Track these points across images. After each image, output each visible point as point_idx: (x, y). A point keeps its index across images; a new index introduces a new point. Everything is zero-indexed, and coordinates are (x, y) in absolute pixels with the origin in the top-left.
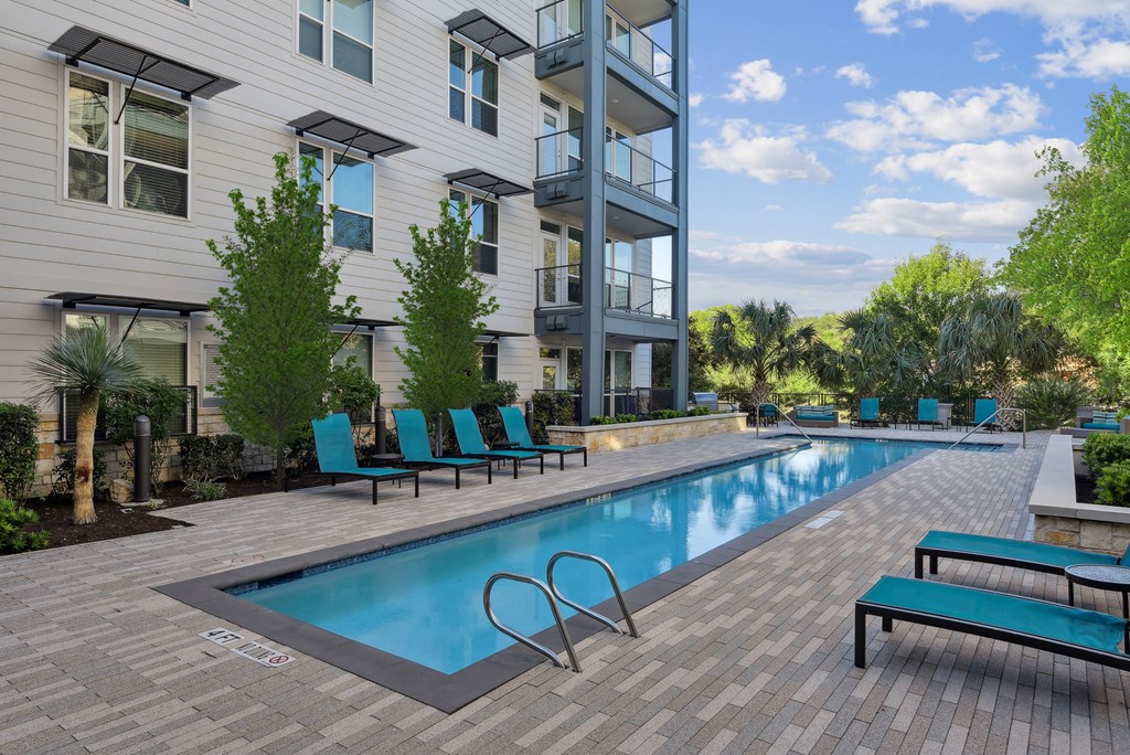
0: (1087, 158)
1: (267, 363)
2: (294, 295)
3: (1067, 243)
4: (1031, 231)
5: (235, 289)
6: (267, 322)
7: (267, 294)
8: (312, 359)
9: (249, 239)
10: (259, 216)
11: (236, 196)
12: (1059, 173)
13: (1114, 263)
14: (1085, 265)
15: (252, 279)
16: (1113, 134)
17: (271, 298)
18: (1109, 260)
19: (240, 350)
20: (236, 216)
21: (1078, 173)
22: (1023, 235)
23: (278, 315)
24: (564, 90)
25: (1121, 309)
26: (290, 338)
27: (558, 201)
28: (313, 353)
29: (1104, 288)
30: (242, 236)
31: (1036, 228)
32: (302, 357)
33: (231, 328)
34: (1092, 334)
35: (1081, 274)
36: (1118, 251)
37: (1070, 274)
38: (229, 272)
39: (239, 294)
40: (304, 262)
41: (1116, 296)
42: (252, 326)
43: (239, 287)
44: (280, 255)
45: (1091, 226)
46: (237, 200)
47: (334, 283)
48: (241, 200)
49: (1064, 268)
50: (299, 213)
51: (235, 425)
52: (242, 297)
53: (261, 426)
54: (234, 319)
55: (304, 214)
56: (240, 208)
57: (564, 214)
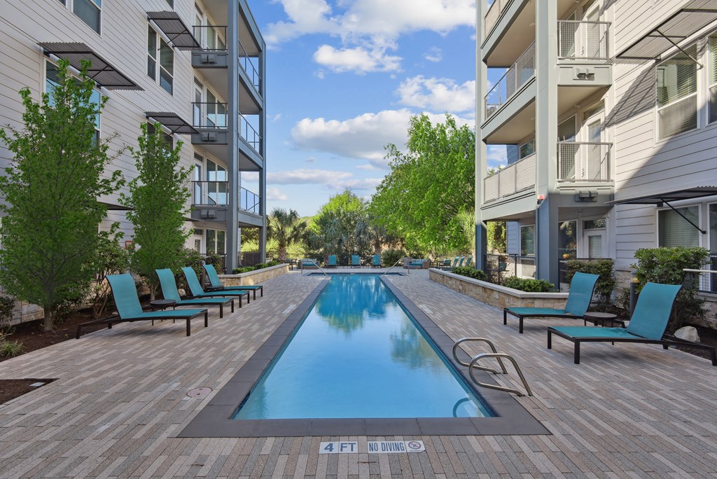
0: (409, 149)
1: (41, 231)
2: (68, 171)
3: (399, 192)
4: (382, 187)
5: (19, 168)
6: (44, 196)
7: (46, 172)
8: (80, 226)
9: (34, 126)
10: (43, 108)
11: (26, 93)
12: (395, 157)
13: (422, 203)
14: (408, 203)
15: (34, 159)
16: (421, 137)
17: (49, 175)
18: (419, 201)
19: (19, 220)
20: (24, 109)
21: (405, 157)
22: (378, 189)
23: (54, 187)
24: (205, 78)
25: (425, 226)
26: (62, 209)
27: (209, 143)
28: (82, 221)
29: (417, 215)
30: (28, 125)
31: (385, 185)
32: (72, 225)
33: (13, 202)
34: (411, 239)
35: (406, 209)
36: (423, 197)
37: (401, 209)
38: (15, 154)
39: (22, 172)
40: (78, 144)
41: (423, 219)
42: (30, 200)
43: (23, 167)
44: (59, 139)
45: (411, 184)
46: (26, 96)
47: (103, 160)
48: (30, 96)
49: (397, 205)
50: (76, 104)
51: (10, 288)
52: (24, 175)
53: (34, 288)
54: (16, 194)
55: (81, 105)
56: (28, 102)
57: (205, 151)
